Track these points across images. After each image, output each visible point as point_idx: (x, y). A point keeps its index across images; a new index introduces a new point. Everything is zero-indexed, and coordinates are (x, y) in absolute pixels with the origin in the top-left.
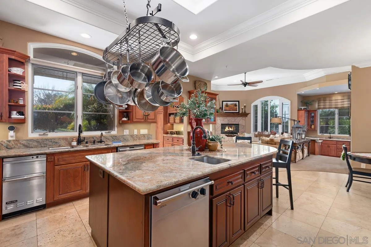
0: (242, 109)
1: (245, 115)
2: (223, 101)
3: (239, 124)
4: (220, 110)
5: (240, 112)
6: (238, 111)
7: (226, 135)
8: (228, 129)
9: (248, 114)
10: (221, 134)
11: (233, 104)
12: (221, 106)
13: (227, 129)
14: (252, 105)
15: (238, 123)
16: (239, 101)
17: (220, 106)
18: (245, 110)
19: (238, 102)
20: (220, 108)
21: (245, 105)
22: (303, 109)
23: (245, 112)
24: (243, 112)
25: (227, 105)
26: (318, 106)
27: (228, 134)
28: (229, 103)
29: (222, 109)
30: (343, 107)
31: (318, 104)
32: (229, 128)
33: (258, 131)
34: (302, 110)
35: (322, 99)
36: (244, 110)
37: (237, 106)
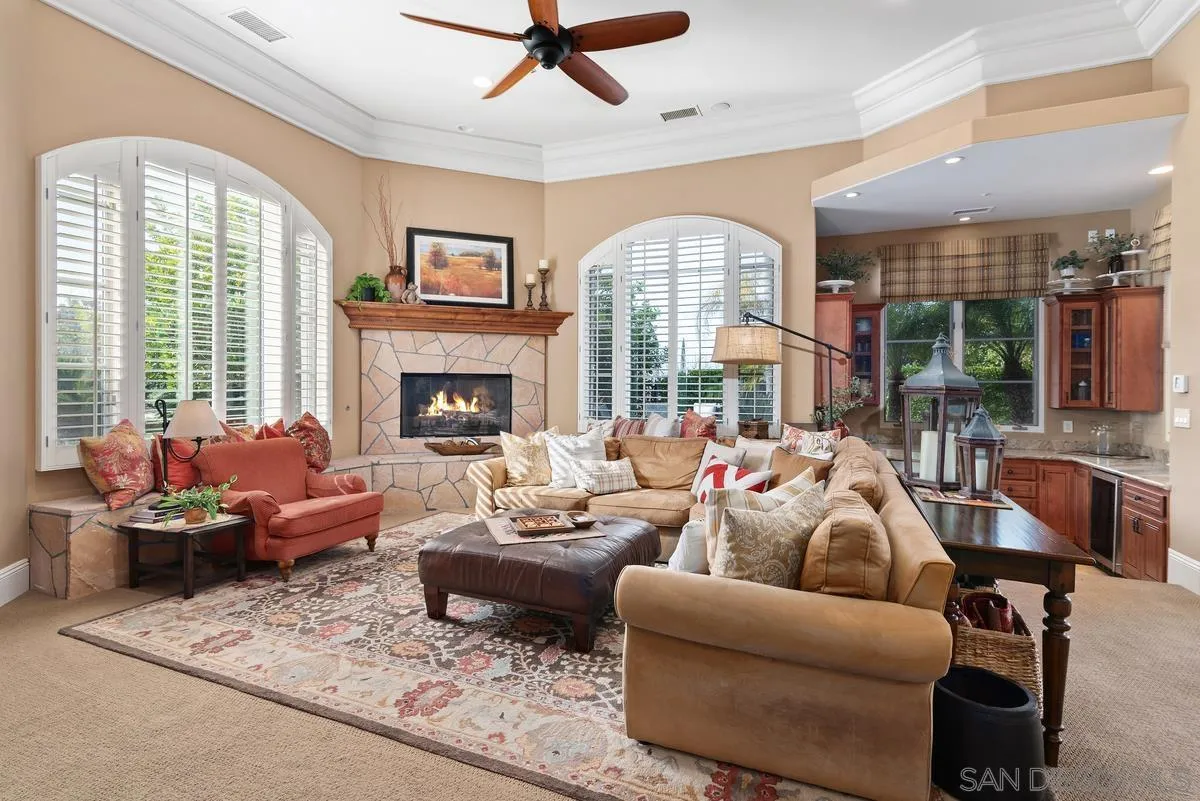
0: (530, 288)
1: (545, 321)
2: (411, 233)
3: (509, 376)
4: (395, 287)
5: (520, 304)
6: (504, 300)
7: (428, 445)
8: (447, 407)
9: (561, 317)
10: (402, 436)
11: (477, 255)
12: (401, 261)
13: (439, 405)
14: (585, 265)
15: (504, 371)
16: (509, 242)
17: (392, 259)
18: (544, 297)
19: (504, 247)
20: (394, 270)
21: (543, 265)
22: (836, 291)
23: (544, 304)
24: (536, 306)
25: (438, 260)
26: (883, 285)
27: (442, 440)
28: (452, 246)
29: (410, 278)
30: (988, 292)
31: (883, 273)
32: (451, 401)
33: (614, 416)
34: (836, 298)
35: (900, 252)
36: (537, 292)
37: (499, 266)
